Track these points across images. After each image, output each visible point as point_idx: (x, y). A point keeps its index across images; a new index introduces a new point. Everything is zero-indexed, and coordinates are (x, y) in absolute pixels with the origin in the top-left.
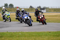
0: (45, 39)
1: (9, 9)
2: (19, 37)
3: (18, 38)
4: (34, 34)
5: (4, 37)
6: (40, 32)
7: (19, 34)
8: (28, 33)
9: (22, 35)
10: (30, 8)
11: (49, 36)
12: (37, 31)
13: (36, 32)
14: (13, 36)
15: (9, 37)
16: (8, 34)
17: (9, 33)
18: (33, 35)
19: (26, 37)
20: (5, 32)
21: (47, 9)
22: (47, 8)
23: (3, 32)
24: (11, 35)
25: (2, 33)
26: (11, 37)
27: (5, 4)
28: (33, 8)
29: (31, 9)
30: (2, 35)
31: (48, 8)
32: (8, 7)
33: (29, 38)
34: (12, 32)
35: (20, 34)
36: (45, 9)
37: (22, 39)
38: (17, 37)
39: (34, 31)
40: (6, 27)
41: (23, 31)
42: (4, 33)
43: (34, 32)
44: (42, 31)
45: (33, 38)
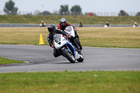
1: (70, 17)
2: (92, 83)
3: (90, 86)
4: (128, 77)
5: (58, 83)
7: (93, 77)
8: (113, 73)
9: (101, 78)
10: (119, 15)
14: (80, 81)
15: (70, 82)
17: (70, 73)
18: (125, 79)
19: (110, 83)
20: (60, 71)
23: (57, 71)
24: (75, 78)
25: (55, 73)
26: (74, 82)
28: (128, 15)
29: (121, 17)
30: (53, 77)
32: (69, 14)
33: (115, 85)
34: (77, 71)
35: (96, 75)
37: (101, 87)
38: (87, 83)
39: (128, 70)
41: (102, 70)
42: (58, 73)
43: (128, 72)
45: (125, 85)
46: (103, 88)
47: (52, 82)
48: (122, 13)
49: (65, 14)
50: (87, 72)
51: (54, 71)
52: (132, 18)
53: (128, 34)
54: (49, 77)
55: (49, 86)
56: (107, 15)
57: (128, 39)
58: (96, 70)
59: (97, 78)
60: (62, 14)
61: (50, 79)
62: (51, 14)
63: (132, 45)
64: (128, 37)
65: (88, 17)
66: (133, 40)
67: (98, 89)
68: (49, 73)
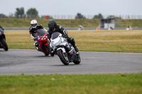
0: (112, 91)
1: (27, 20)
2: (50, 86)
3: (47, 89)
4: (85, 80)
5: (15, 87)
6: (100, 76)
7: (51, 80)
8: (71, 76)
9: (58, 81)
10: (76, 18)
11: (121, 85)
12: (93, 73)
13: (90, 75)
14: (37, 85)
15: (27, 86)
16: (25, 79)
17: (27, 77)
18: (83, 83)
19: (67, 87)
20: (17, 75)
21: (116, 21)
22: (118, 18)
23: (13, 74)
24: (32, 82)
25: (11, 77)
26: (31, 86)
27: (18, 9)
28: (85, 18)
29: (79, 20)
30: (9, 81)
31: (120, 18)
32: (25, 17)
33: (73, 88)
34: (34, 74)
35: (53, 79)
36: (113, 21)
37: (58, 90)
38: (45, 86)
39: (86, 73)
40: (20, 63)
41: (59, 73)
42: (14, 77)
43: (86, 75)
44: (105, 73)
45: (83, 88)
46: (61, 91)
47: (9, 86)
48: (79, 16)
49: (21, 17)
50: (44, 76)
51: (11, 75)
52: (89, 21)
53: (85, 37)
54: (5, 81)
55: (5, 90)
56: (63, 18)
57: (85, 42)
58: (54, 74)
59: (54, 81)
60: (18, 17)
61: (6, 83)
62: (7, 17)
63: (89, 48)
64: (85, 40)
65: (45, 20)
66: (91, 43)
67: (56, 92)
68: (6, 77)
